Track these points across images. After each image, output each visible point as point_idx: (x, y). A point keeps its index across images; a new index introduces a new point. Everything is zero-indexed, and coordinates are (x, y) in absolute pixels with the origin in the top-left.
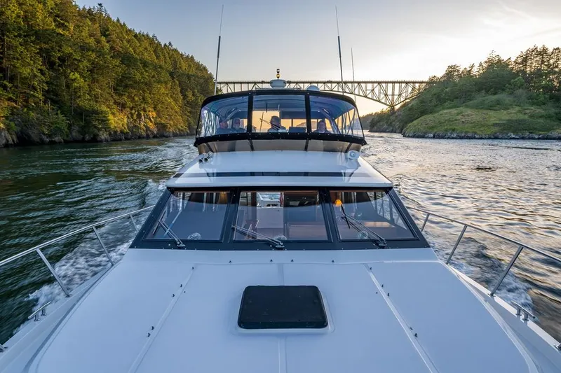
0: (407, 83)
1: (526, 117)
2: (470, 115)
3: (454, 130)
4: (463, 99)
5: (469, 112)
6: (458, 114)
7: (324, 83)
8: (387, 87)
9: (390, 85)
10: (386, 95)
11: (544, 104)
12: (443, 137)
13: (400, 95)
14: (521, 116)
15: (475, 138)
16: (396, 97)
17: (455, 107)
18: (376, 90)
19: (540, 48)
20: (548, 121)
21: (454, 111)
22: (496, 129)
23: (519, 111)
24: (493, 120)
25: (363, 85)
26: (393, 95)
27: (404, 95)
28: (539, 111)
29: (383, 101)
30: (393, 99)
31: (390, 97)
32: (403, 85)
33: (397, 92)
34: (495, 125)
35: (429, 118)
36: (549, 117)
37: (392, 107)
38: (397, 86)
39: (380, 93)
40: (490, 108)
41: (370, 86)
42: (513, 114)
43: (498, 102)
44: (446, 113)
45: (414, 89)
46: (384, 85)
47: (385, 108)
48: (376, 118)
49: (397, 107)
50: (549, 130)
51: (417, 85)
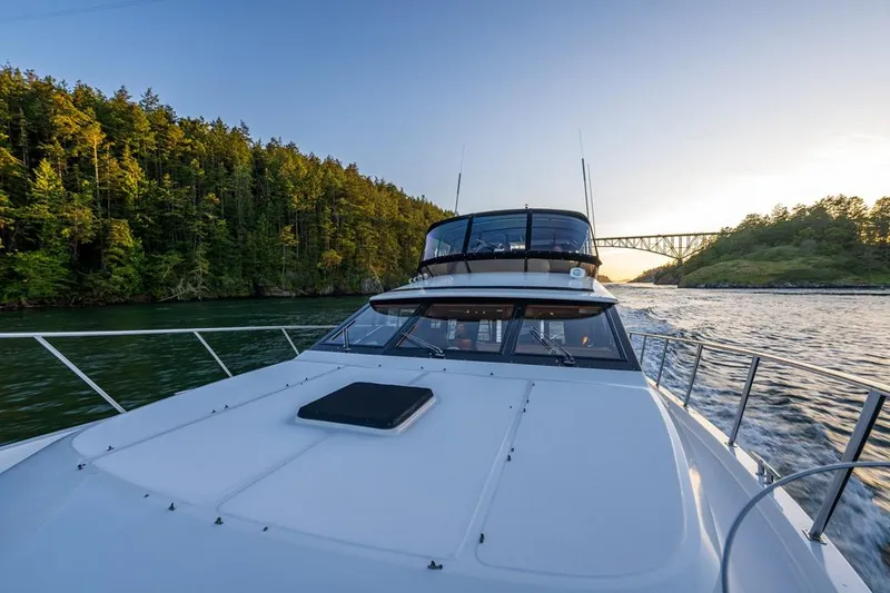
0: (696, 235)
1: (809, 267)
2: (746, 265)
3: (726, 281)
4: (741, 252)
5: (746, 263)
6: (733, 266)
7: (605, 239)
8: (673, 240)
9: (676, 239)
10: (672, 248)
11: (836, 253)
12: (715, 288)
13: (688, 247)
14: (804, 266)
15: (747, 288)
16: (683, 250)
17: (733, 259)
18: (661, 244)
19: (836, 197)
20: (835, 270)
21: (730, 263)
22: (771, 279)
23: (804, 262)
24: (771, 271)
25: (646, 239)
26: (680, 248)
27: (693, 247)
28: (828, 260)
29: (669, 254)
30: (680, 251)
31: (677, 250)
32: (692, 237)
33: (684, 245)
34: (771, 275)
35: (703, 270)
36: (837, 266)
37: (680, 260)
38: (684, 238)
39: (665, 246)
40: (771, 259)
41: (653, 240)
42: (796, 264)
43: (779, 253)
44: (721, 265)
45: (704, 240)
46: (669, 238)
47: (672, 262)
48: (661, 271)
49: (684, 260)
50: (833, 279)
51: (708, 237)
